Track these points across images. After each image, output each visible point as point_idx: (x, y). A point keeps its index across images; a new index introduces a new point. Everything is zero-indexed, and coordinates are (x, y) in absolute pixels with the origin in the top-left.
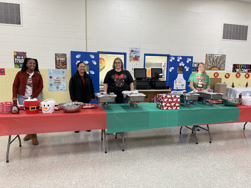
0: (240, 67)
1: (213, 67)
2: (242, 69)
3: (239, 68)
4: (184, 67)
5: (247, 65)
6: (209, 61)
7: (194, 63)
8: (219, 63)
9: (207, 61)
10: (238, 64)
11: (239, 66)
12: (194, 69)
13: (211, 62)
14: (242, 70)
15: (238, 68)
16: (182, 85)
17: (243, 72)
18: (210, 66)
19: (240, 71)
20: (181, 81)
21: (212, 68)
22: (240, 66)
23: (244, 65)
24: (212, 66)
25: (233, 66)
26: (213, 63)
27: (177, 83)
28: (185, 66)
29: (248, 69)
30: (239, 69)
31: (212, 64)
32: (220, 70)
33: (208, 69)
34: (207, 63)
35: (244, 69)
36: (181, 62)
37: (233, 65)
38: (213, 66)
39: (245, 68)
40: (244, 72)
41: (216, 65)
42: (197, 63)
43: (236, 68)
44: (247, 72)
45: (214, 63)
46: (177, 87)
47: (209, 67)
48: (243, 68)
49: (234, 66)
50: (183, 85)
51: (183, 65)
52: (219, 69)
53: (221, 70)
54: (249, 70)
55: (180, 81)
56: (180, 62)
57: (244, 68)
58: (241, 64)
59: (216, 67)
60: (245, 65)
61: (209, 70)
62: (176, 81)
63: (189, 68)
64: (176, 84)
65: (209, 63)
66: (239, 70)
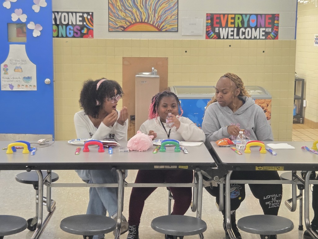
0: (232, 23)
1: (136, 22)
2: (242, 30)
3: (229, 25)
4: (25, 24)
5: (261, 15)
6: (119, 4)
7: (68, 13)
8: (155, 10)
9: (112, 4)
10: (224, 15)
11: (230, 21)
12: (70, 29)
13: (126, 9)
14: (244, 33)
15: (227, 26)
16: (24, 78)
17: (245, 38)
18: (124, 19)
19: (232, 35)
20: (22, 66)
21: (131, 24)
22: (232, 18)
23: (246, 15)
24: (129, 19)
25: (207, 20)
26: (134, 10)
27: (11, 71)
28: (28, 21)
29: (266, 28)
30: (230, 29)
31: (132, 13)
32: (160, 31)
33: (117, 28)
34: (112, 11)
35: (249, 29)
36: (16, 10)
37: (207, 16)
38: (135, 19)
39: (253, 24)
40: (251, 38)
41: (144, 18)
42: (76, 13)
43: (219, 25)
44: (261, 37)
45: (139, 10)
46: (10, 83)
47: (121, 24)
48: (246, 25)
49: (212, 19)
50: (29, 78)
51: (24, 18)
52: (157, 28)
53: (166, 31)
54: (270, 30)
55: (18, 65)
56: (12, 10)
57: (249, 26)
58: (235, 14)
59: (144, 22)
60: (251, 15)
61: (123, 31)
62: (6, 66)
63: (41, 28)
64: (6, 76)
65: (121, 11)
66: (230, 33)
